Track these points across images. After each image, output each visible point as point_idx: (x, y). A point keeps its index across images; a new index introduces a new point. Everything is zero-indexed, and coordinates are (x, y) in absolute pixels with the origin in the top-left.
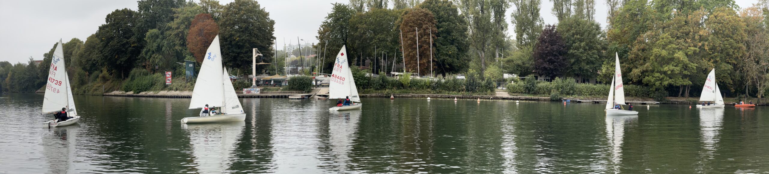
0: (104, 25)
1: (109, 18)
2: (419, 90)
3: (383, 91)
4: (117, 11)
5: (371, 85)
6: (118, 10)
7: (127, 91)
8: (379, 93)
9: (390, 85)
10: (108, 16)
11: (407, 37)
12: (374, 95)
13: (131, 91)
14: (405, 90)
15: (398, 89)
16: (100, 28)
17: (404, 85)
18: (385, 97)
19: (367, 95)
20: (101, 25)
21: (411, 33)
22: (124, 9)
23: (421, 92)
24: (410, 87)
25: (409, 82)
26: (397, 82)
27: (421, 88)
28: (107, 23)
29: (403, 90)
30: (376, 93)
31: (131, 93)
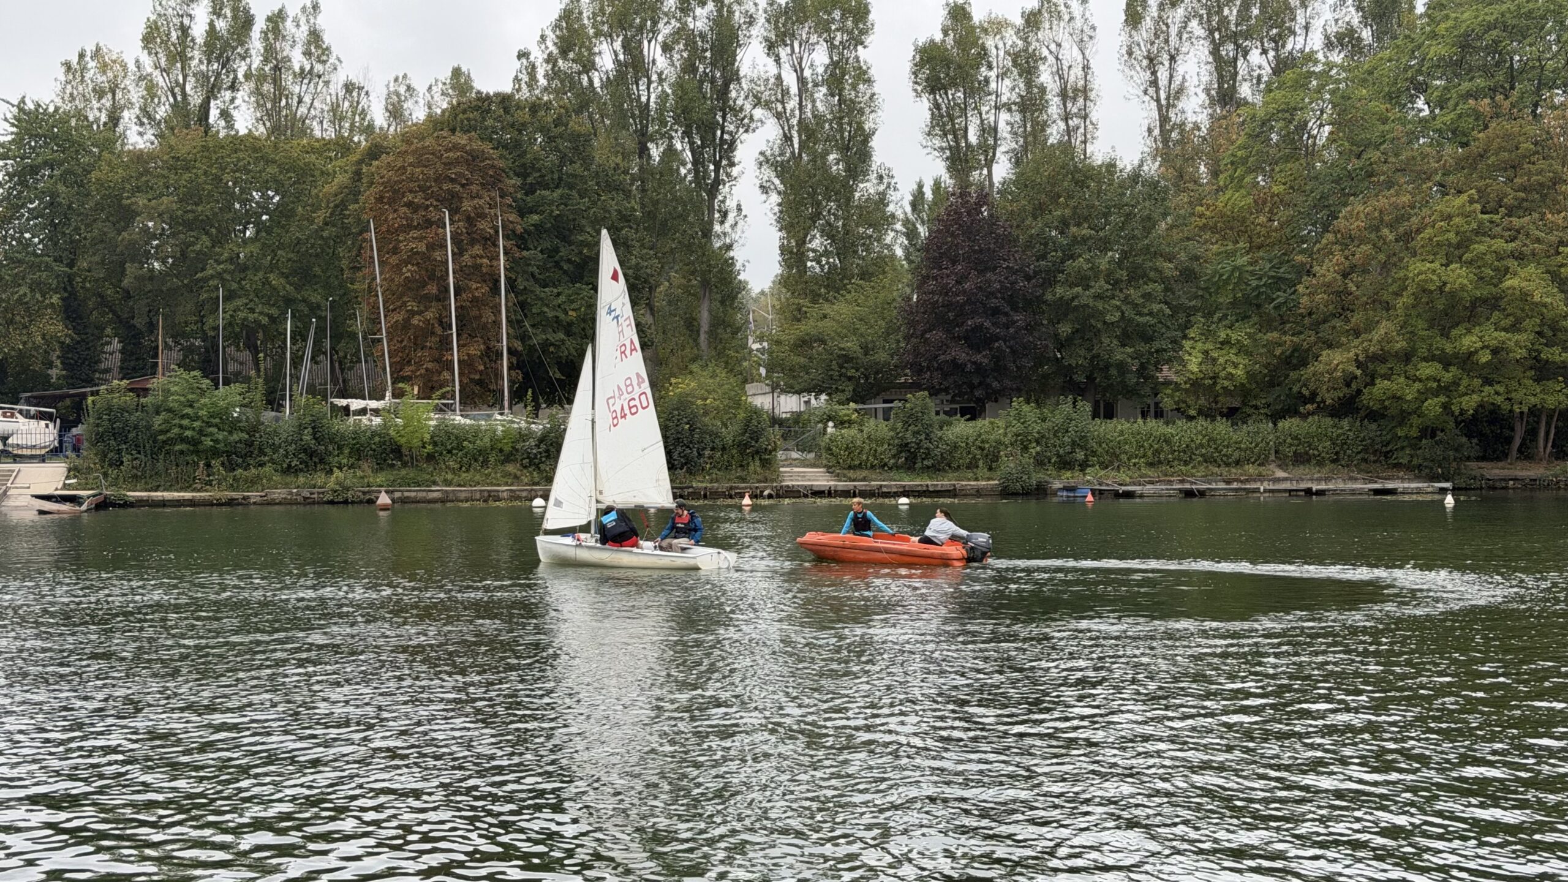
2: (467, 471)
3: (320, 478)
5: (262, 452)
8: (300, 486)
9: (347, 451)
11: (395, 251)
12: (278, 494)
14: (411, 473)
15: (382, 469)
17: (405, 451)
18: (331, 502)
19: (248, 497)
21: (414, 233)
23: (478, 477)
24: (430, 457)
25: (427, 437)
26: (377, 439)
27: (476, 460)
29: (403, 472)
30: (287, 485)
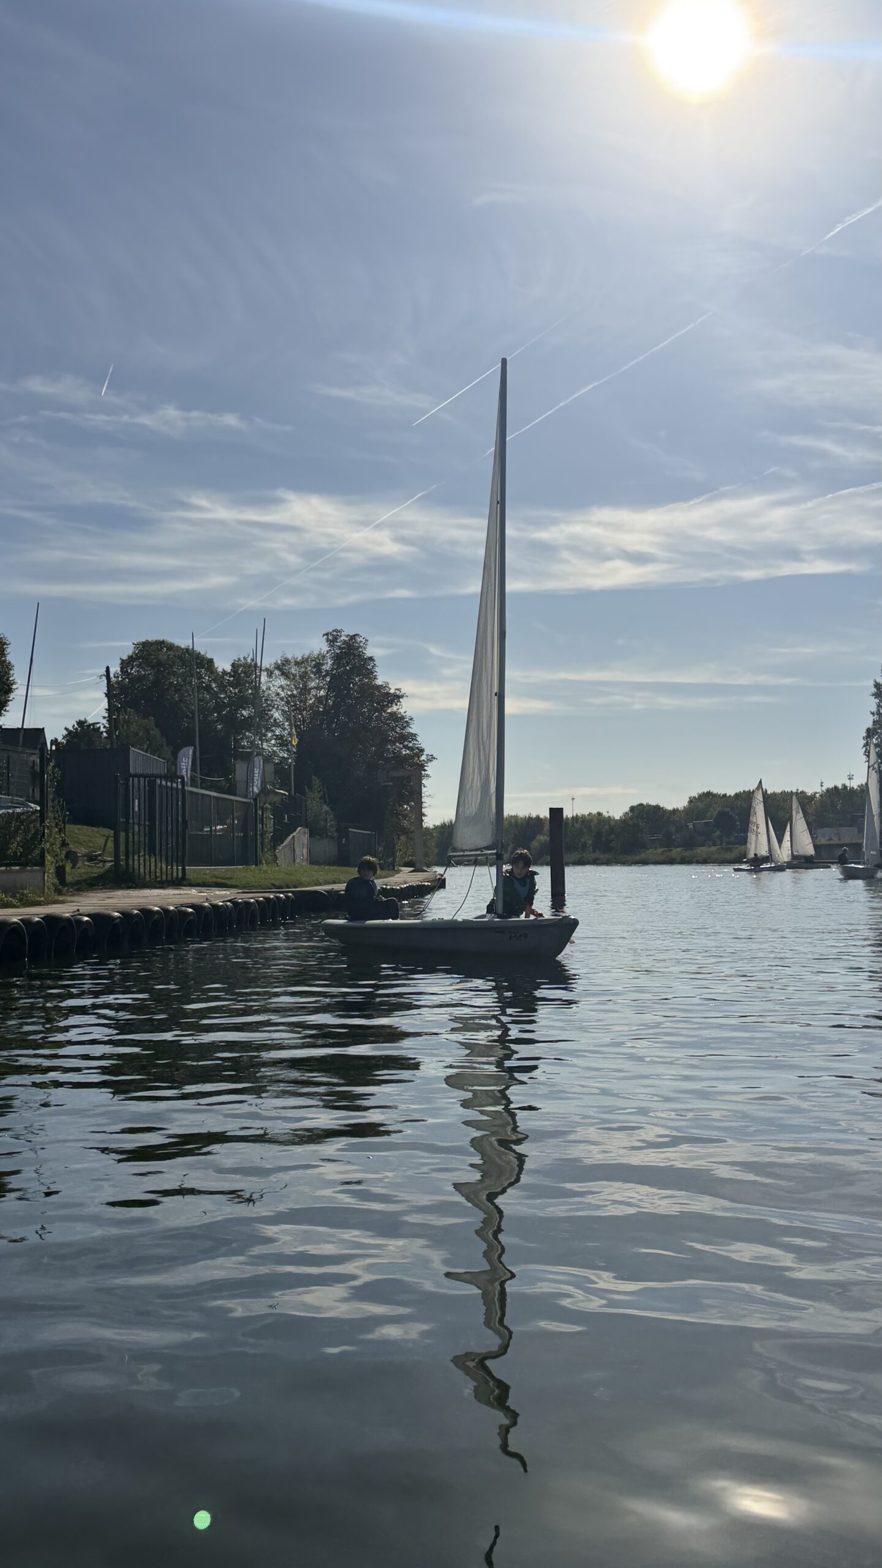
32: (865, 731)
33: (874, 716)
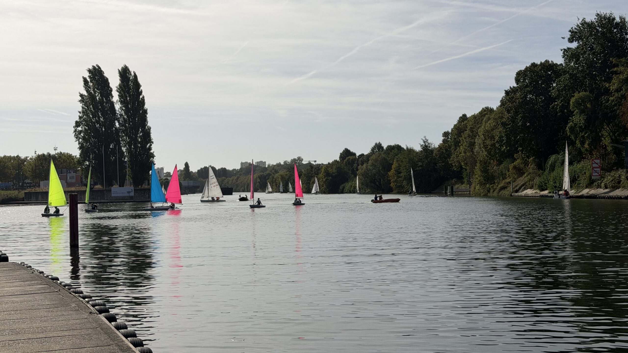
0: (513, 87)
1: (520, 76)
4: (534, 65)
6: (534, 63)
7: (543, 190)
10: (519, 74)
13: (546, 189)
16: (507, 93)
20: (509, 88)
22: (543, 62)
28: (517, 84)
31: (546, 192)
32: (75, 123)
33: (80, 114)
